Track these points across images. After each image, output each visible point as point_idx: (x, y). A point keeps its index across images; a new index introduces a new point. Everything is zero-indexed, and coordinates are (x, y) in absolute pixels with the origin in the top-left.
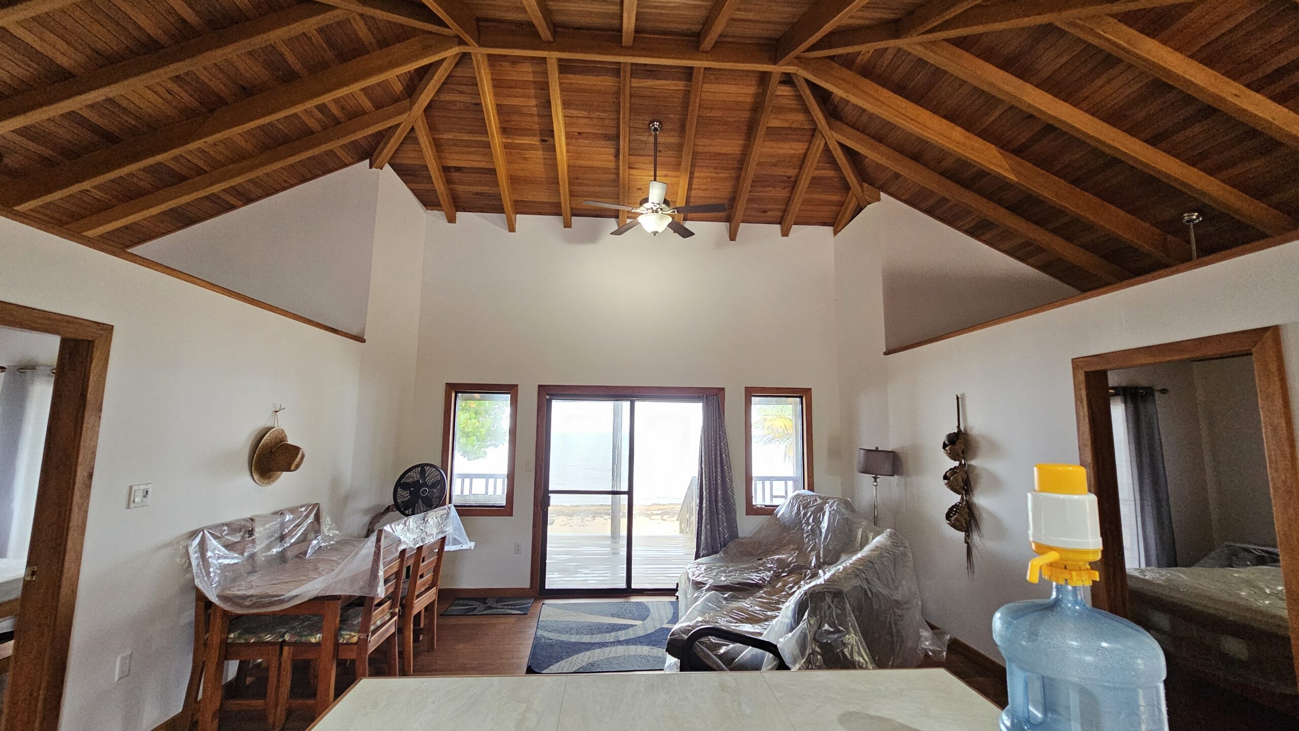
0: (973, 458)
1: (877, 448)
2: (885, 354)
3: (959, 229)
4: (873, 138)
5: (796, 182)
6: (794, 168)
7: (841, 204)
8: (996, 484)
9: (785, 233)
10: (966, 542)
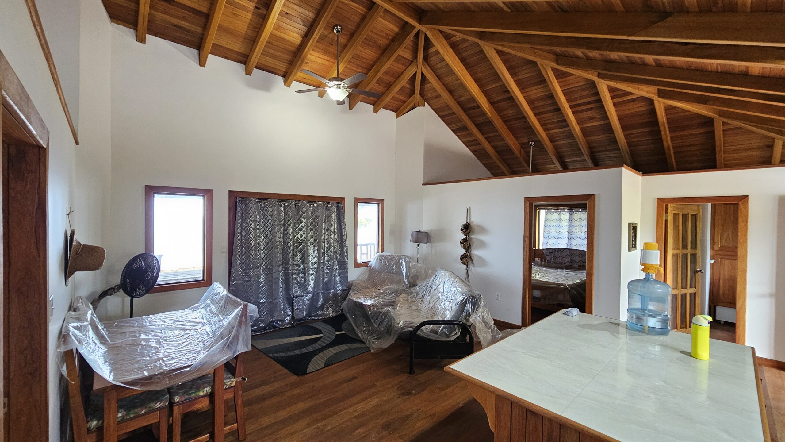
0: (473, 234)
1: (420, 231)
2: (423, 185)
3: (450, 128)
4: (437, 76)
5: (391, 85)
6: (394, 78)
7: (404, 102)
8: (483, 245)
9: (376, 111)
10: (467, 269)
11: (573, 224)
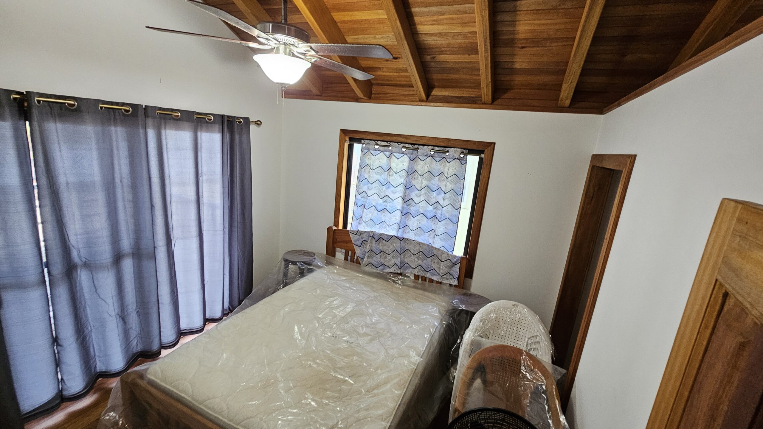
11: (414, 182)
